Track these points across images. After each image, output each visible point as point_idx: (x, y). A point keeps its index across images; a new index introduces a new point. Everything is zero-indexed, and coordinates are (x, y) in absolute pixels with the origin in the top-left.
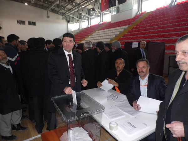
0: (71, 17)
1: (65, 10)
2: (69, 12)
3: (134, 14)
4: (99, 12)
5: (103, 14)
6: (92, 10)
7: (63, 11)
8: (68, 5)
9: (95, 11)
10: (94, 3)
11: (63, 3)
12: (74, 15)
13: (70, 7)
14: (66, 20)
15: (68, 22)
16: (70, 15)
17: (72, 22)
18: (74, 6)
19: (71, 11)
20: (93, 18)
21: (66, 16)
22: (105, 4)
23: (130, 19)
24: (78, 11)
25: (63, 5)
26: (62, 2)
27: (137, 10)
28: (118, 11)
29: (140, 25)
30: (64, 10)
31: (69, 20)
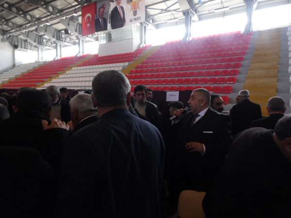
0: (21, 39)
1: (10, 26)
2: (17, 31)
3: (135, 48)
4: (77, 37)
5: (83, 41)
6: (63, 32)
7: (5, 27)
8: (16, 17)
9: (70, 34)
10: (67, 20)
11: (4, 12)
12: (28, 37)
13: (19, 20)
14: (11, 43)
15: (16, 47)
16: (20, 35)
17: (23, 49)
18: (28, 20)
19: (21, 28)
20: (66, 46)
21: (11, 37)
22: (88, 25)
23: (130, 54)
24: (36, 30)
25: (5, 16)
26: (3, 10)
27: (139, 42)
28: (109, 38)
29: (142, 67)
30: (7, 24)
31: (16, 44)
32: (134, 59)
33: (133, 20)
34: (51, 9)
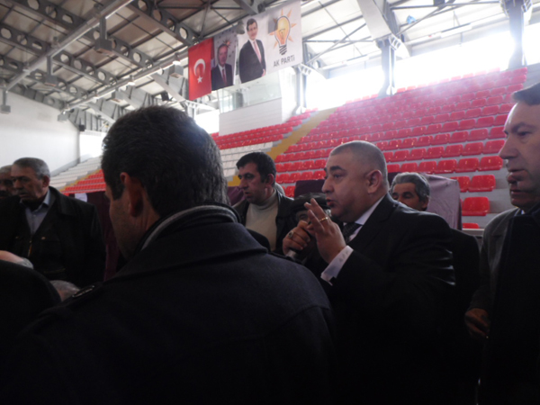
0: (91, 115)
1: (72, 94)
2: (84, 100)
3: (285, 115)
4: (182, 104)
5: (193, 110)
6: (160, 97)
7: (64, 96)
8: (81, 76)
9: (171, 100)
10: (166, 76)
11: (62, 70)
12: (100, 110)
13: (86, 82)
14: (74, 123)
15: (81, 128)
16: (88, 108)
17: (94, 132)
18: (100, 81)
19: (90, 95)
21: (75, 113)
22: (200, 80)
23: (277, 127)
24: (113, 96)
25: (64, 77)
26: (60, 67)
27: (295, 104)
28: (239, 100)
29: (297, 149)
30: (67, 91)
31: (83, 123)
32: (283, 135)
33: (280, 62)
34: (136, 57)
